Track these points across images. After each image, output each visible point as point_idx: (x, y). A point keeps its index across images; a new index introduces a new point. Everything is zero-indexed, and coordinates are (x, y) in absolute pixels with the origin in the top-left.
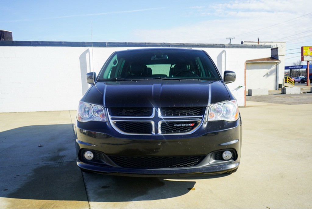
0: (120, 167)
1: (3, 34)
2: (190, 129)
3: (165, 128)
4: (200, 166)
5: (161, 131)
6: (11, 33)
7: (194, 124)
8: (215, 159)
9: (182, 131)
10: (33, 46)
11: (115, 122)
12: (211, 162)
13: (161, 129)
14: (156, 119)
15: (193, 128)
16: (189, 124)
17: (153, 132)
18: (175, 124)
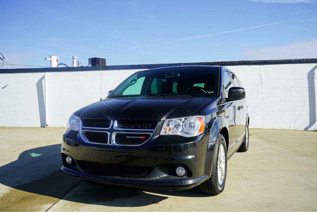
0: (84, 172)
1: (98, 60)
2: (142, 141)
3: (118, 139)
4: (148, 178)
5: (115, 141)
6: (105, 59)
7: (144, 137)
8: (169, 174)
9: (133, 143)
10: (117, 70)
11: (85, 132)
12: (162, 176)
13: (115, 140)
14: (112, 130)
15: (144, 140)
16: (140, 136)
17: (108, 143)
18: (127, 136)
